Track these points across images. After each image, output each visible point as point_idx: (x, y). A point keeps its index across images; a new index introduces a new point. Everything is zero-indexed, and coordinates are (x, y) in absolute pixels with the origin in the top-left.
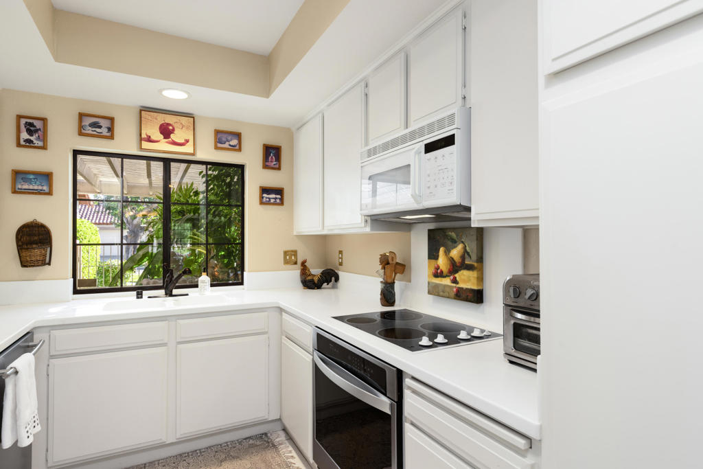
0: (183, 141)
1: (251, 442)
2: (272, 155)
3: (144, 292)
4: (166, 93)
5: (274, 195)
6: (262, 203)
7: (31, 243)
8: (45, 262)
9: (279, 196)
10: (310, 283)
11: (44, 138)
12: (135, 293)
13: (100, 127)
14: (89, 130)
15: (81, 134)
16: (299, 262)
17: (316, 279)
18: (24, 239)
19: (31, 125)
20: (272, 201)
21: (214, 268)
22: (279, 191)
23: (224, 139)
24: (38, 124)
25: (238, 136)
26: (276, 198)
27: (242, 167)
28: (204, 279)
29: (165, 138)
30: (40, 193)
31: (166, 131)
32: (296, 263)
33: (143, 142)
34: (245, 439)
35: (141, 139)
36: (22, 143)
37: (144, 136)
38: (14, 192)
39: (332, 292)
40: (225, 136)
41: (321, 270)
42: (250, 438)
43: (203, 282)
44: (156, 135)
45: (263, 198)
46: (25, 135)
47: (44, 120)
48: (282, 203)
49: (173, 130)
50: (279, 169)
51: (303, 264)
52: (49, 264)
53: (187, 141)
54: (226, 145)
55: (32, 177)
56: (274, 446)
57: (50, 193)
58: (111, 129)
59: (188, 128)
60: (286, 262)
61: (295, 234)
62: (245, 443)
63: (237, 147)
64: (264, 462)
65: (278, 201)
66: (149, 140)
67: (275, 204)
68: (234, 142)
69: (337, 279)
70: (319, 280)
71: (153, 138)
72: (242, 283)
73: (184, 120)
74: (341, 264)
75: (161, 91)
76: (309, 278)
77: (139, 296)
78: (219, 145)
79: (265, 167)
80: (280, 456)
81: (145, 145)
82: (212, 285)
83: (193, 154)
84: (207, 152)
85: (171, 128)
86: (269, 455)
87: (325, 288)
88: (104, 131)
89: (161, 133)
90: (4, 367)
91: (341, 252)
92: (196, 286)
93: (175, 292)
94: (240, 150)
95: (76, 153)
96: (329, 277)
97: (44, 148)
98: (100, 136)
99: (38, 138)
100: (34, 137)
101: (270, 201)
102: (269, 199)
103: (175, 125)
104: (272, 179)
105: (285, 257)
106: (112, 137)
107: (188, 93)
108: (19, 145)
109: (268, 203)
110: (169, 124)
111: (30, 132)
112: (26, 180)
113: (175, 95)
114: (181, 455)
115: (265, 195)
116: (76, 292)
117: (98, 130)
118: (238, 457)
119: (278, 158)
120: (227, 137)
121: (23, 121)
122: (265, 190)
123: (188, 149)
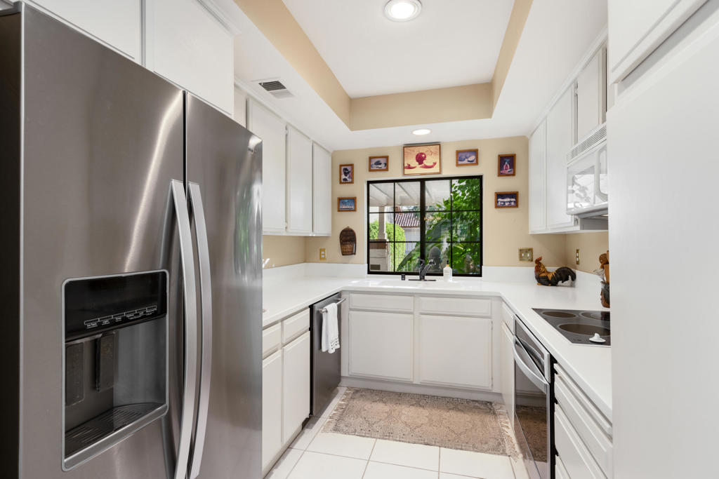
0: (432, 164)
1: (477, 404)
2: (507, 163)
3: (406, 276)
4: (417, 133)
5: (509, 199)
6: (497, 207)
7: (346, 241)
8: (353, 253)
9: (514, 200)
10: (544, 280)
11: (352, 177)
12: (400, 276)
13: (380, 164)
14: (375, 167)
15: (370, 170)
16: (534, 260)
17: (550, 276)
18: (343, 239)
19: (346, 169)
20: (507, 204)
21: (469, 262)
22: (514, 195)
23: (464, 157)
24: (349, 168)
25: (475, 152)
26: (510, 202)
27: (480, 177)
28: (448, 270)
29: (420, 164)
30: (350, 210)
31: (420, 159)
32: (532, 261)
33: (406, 170)
34: (473, 401)
35: (404, 168)
36: (342, 181)
37: (406, 165)
38: (339, 211)
39: (569, 290)
40: (464, 154)
41: (556, 268)
42: (477, 401)
43: (447, 272)
44: (414, 163)
45: (498, 202)
46: (343, 177)
47: (352, 165)
48: (516, 205)
49: (425, 157)
50: (514, 175)
51: (538, 262)
52: (355, 254)
53: (435, 164)
54: (466, 162)
55: (346, 201)
56: (494, 413)
57: (355, 210)
58: (386, 164)
59: (435, 154)
60: (521, 258)
61: (530, 233)
62: (471, 403)
63: (475, 162)
64: (482, 422)
65: (513, 204)
66: (409, 167)
67: (510, 206)
68: (472, 158)
69: (574, 278)
70: (553, 277)
71: (412, 165)
72: (480, 275)
73: (433, 148)
74: (578, 263)
75: (412, 132)
76: (543, 275)
77: (403, 278)
78: (460, 163)
79: (500, 174)
80: (497, 422)
81: (407, 171)
82: (454, 275)
83: (440, 173)
84: (450, 169)
85: (423, 156)
86: (489, 419)
87: (561, 286)
88: (382, 166)
89: (417, 161)
90: (322, 308)
91: (578, 251)
92: (442, 275)
93: (426, 277)
94: (477, 163)
95: (369, 183)
96: (565, 275)
97: (352, 182)
98: (381, 170)
99: (349, 177)
100: (348, 176)
101: (504, 204)
102: (504, 202)
103: (426, 154)
104: (507, 184)
105: (521, 255)
106: (387, 170)
107: (431, 130)
108: (341, 183)
109: (503, 206)
110: (422, 154)
111: (346, 174)
112: (344, 203)
113: (422, 133)
114: (424, 395)
115: (499, 200)
116: (369, 273)
117: (380, 166)
118: (463, 411)
119: (512, 165)
120: (467, 155)
121: (343, 168)
122: (499, 195)
123: (436, 169)
